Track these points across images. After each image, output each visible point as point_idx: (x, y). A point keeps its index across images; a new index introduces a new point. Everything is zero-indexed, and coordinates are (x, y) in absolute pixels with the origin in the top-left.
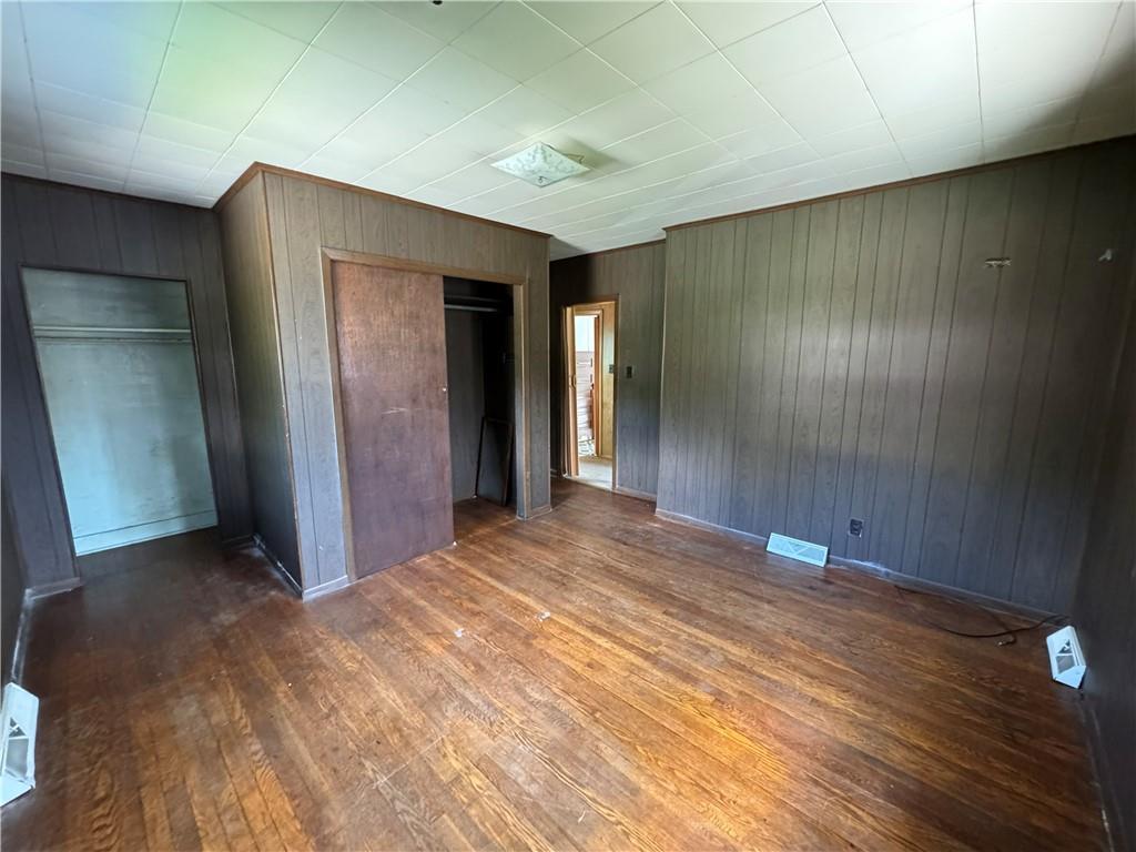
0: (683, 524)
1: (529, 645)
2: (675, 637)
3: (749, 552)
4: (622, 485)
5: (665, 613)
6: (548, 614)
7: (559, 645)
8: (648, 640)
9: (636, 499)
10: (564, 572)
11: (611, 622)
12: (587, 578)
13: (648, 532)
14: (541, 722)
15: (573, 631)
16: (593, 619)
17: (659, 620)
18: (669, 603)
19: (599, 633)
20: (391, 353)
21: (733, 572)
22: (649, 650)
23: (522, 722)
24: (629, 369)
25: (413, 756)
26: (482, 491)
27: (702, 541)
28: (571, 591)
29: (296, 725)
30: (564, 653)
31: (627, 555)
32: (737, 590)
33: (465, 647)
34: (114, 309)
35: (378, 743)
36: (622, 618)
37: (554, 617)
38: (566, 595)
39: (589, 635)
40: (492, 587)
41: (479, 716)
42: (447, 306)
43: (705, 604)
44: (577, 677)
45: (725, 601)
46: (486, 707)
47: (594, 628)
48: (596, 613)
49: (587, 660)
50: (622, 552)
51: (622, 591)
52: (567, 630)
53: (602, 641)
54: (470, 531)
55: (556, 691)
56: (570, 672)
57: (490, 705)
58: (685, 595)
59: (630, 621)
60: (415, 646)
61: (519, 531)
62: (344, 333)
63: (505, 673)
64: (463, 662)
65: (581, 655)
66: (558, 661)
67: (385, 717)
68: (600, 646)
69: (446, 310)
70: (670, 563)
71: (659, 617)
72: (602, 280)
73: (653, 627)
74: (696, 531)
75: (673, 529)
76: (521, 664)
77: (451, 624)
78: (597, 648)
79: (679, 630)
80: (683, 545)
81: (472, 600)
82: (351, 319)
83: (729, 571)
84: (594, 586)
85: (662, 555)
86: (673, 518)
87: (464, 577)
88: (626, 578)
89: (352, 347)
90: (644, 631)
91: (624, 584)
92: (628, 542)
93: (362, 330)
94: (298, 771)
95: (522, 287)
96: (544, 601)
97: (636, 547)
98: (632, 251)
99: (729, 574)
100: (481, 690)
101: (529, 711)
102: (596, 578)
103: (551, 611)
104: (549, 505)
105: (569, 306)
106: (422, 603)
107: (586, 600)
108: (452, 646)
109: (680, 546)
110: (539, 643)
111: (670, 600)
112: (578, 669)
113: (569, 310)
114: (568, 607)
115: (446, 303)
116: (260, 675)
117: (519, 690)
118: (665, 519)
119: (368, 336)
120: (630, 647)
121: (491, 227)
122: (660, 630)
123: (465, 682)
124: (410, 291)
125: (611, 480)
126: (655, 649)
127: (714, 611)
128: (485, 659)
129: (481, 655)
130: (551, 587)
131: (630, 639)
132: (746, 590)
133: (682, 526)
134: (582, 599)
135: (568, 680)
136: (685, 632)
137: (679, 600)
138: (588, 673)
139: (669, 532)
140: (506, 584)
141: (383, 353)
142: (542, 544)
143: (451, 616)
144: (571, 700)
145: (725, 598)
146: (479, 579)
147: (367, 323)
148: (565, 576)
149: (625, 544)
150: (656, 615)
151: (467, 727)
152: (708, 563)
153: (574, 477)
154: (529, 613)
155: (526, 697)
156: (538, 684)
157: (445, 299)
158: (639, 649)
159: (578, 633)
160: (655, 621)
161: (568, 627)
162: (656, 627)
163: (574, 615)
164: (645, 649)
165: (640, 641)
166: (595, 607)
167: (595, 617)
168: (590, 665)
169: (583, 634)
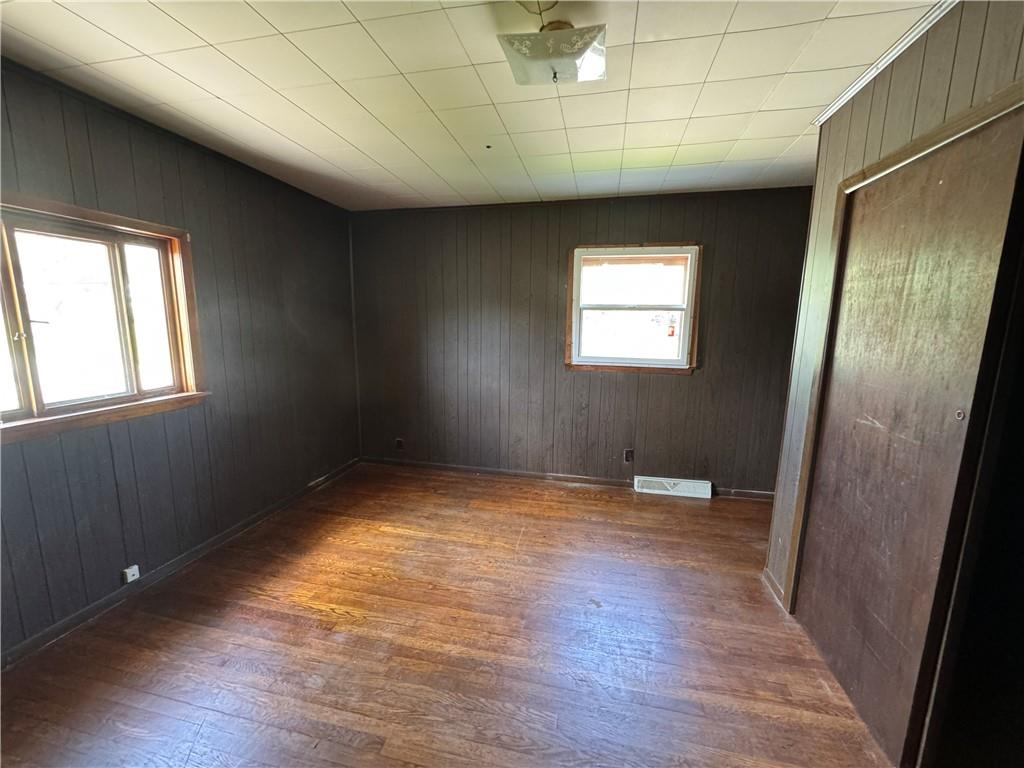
5: (382, 741)
11: (458, 685)
15: (495, 651)
16: (480, 678)
17: (391, 718)
22: (399, 659)
36: (446, 699)
39: (475, 653)
44: (461, 606)
47: (473, 665)
49: (460, 623)
52: (502, 650)
71: (390, 727)
73: (399, 700)
78: (458, 640)
79: (361, 712)
122: (390, 700)
131: (424, 667)
136: (352, 710)
138: (454, 612)
144: (455, 589)
150: (396, 732)
158: (411, 658)
159: (487, 650)
160: (395, 714)
161: (504, 653)
162: (393, 702)
163: (511, 677)
164: (404, 659)
165: (413, 668)
166: (492, 704)
167: (481, 684)
168: (455, 619)
169: (482, 653)
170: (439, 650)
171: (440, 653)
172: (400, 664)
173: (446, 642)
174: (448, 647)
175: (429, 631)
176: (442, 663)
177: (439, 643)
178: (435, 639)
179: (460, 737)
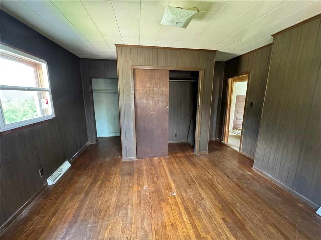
0: (265, 177)
1: (160, 203)
2: (219, 235)
3: (301, 209)
4: (243, 151)
5: (223, 219)
6: (175, 194)
7: (169, 209)
8: (205, 228)
9: (248, 158)
10: (194, 179)
11: (195, 210)
12: (200, 185)
13: (243, 175)
14: (138, 238)
15: (178, 206)
16: (189, 205)
17: (217, 221)
18: (229, 215)
19: (187, 213)
20: (150, 95)
21: (281, 215)
22: (201, 234)
23: (133, 233)
24: (252, 103)
25: (101, 223)
26: (188, 141)
27: (271, 190)
28: (190, 188)
29: (92, 195)
30: (168, 214)
31: (225, 182)
32: (276, 227)
33: (143, 193)
34: (109, 86)
35: (99, 213)
36: (201, 210)
37: (176, 197)
38: (187, 189)
39: (182, 211)
40: (167, 175)
41: (125, 221)
42: (170, 80)
43: (249, 226)
44: (164, 227)
45: (263, 231)
46: (129, 219)
47: (187, 209)
48: (192, 203)
49: (173, 222)
50: (224, 180)
51: (211, 198)
52: (176, 204)
53: (185, 217)
54: (176, 153)
55: (153, 228)
56: (164, 223)
57: (131, 219)
58: (241, 215)
59: (203, 214)
60: (132, 186)
61: (191, 158)
62: (137, 90)
63: (145, 210)
64: (138, 198)
65: (173, 218)
66: (163, 216)
67: (108, 205)
68: (183, 218)
69: (170, 81)
70: (245, 195)
71: (219, 219)
72: (245, 66)
73: (211, 223)
74: (270, 183)
75: (258, 178)
76: (152, 209)
77: (146, 183)
78: (181, 219)
79: (224, 232)
80: (258, 188)
81: (157, 178)
82: (139, 85)
83: (278, 214)
84: (200, 190)
85: (242, 189)
86: (261, 173)
87: (162, 168)
88: (217, 192)
89: (139, 94)
90: (206, 222)
91: (214, 195)
92: (230, 176)
93: (142, 89)
94: (81, 209)
95: (201, 72)
96: (178, 187)
97: (232, 180)
98: (259, 51)
99: (277, 216)
100: (134, 212)
101: (139, 230)
102: (204, 187)
103: (177, 193)
104: (207, 151)
105: (231, 78)
106: (145, 172)
107: (193, 195)
108: (140, 191)
109: (257, 188)
110: (163, 204)
111: (231, 214)
112: (167, 224)
113: (230, 79)
114: (184, 194)
115: (170, 79)
116: (99, 177)
117: (143, 219)
118: (256, 171)
119: (143, 91)
120: (194, 227)
121: (189, 51)
122: (214, 226)
123: (132, 206)
124: (158, 76)
125: (239, 147)
126: (205, 235)
127: (252, 232)
128: (144, 201)
129: (144, 199)
130: (185, 183)
131: (197, 223)
132: (283, 231)
133: (264, 179)
134: (192, 194)
135: (160, 226)
136: (226, 235)
137: (235, 216)
138: (169, 228)
139: (254, 179)
140: (171, 176)
141: (148, 95)
142: (194, 165)
143: (148, 181)
144: (154, 236)
145: (265, 229)
146: (165, 171)
147: (143, 87)
148: (193, 181)
149: (228, 177)
150: (218, 217)
151: (120, 223)
152: (266, 203)
153: (226, 143)
154: (169, 190)
155: (143, 224)
156: (150, 221)
157: (170, 78)
158: (198, 230)
159: (179, 208)
160: (215, 221)
161: (177, 203)
162: (214, 224)
163: (184, 199)
164: (200, 232)
165: (201, 227)
166: (194, 200)
167: (191, 204)
168: (172, 225)
169: (181, 209)
170: (188, 222)
171: (190, 221)
172: (202, 232)
173: (184, 221)
174: (185, 220)
175: (184, 231)
176: (192, 218)
177: (186, 224)
178: (185, 226)
179: (206, 203)
